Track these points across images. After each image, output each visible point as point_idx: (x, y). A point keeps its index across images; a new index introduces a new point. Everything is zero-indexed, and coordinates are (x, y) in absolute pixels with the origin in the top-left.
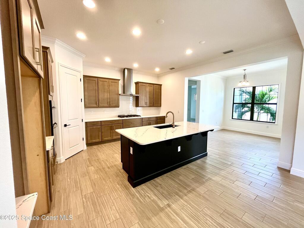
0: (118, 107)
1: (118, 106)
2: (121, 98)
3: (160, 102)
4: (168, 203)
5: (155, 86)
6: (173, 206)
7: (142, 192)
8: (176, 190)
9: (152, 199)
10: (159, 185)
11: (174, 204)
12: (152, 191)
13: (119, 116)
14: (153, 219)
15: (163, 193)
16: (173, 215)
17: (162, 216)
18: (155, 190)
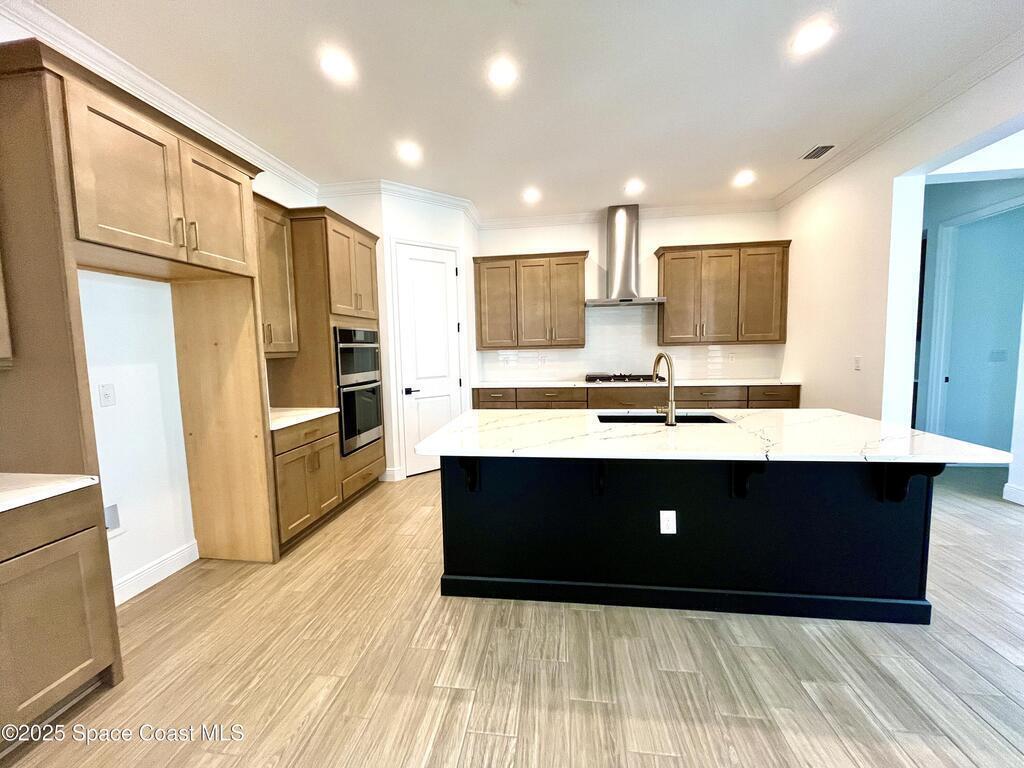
0: (582, 346)
1: (578, 343)
2: (591, 315)
3: (776, 323)
4: (467, 686)
5: (751, 251)
6: (467, 708)
7: (444, 617)
8: (543, 672)
9: (444, 648)
10: (513, 624)
11: (477, 704)
12: (474, 626)
13: (590, 379)
14: (379, 695)
15: (491, 653)
16: (430, 729)
17: (404, 705)
18: (486, 631)
